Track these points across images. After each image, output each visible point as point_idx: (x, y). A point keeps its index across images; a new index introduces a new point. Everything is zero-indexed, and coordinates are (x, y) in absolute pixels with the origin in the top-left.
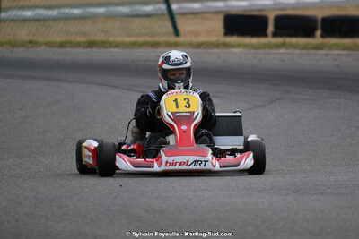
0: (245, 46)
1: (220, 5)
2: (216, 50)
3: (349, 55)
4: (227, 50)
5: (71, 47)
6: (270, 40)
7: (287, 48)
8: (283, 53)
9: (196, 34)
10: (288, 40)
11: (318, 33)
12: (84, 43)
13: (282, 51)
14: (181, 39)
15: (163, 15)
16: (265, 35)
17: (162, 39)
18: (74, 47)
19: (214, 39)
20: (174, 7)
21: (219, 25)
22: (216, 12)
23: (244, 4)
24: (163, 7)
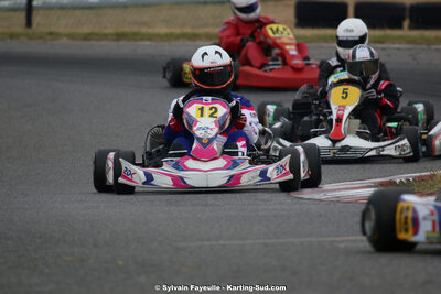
5: (96, 40)
12: (112, 35)
18: (100, 40)
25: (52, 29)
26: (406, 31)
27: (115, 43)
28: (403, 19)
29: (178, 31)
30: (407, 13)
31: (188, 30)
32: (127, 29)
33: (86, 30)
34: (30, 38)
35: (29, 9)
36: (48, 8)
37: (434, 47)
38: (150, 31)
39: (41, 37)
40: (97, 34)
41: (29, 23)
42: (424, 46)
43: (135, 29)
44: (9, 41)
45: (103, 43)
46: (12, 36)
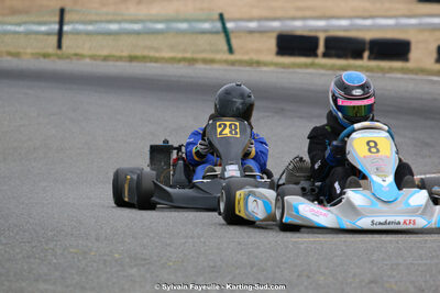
25: (79, 51)
26: (365, 62)
27: (127, 64)
28: (363, 51)
29: (180, 55)
30: (367, 46)
31: (188, 55)
32: (139, 53)
33: (105, 52)
34: (60, 57)
35: (60, 33)
36: (77, 33)
37: (388, 75)
38: (157, 55)
39: (68, 57)
40: (114, 56)
41: (59, 46)
42: (380, 75)
43: (146, 53)
44: (42, 59)
45: (119, 63)
46: (45, 56)
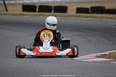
0: (29, 15)
1: (21, 2)
2: (20, 16)
3: (62, 18)
4: (23, 16)
6: (37, 13)
7: (43, 16)
8: (41, 18)
9: (13, 11)
10: (43, 13)
11: (53, 11)
13: (41, 17)
14: (8, 13)
15: (2, 5)
16: (35, 12)
17: (2, 12)
19: (19, 13)
20: (6, 2)
21: (20, 8)
22: (20, 4)
23: (29, 1)
24: (2, 2)
